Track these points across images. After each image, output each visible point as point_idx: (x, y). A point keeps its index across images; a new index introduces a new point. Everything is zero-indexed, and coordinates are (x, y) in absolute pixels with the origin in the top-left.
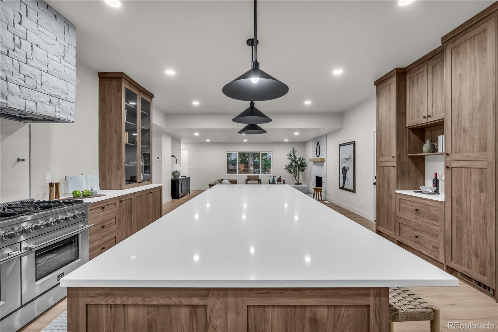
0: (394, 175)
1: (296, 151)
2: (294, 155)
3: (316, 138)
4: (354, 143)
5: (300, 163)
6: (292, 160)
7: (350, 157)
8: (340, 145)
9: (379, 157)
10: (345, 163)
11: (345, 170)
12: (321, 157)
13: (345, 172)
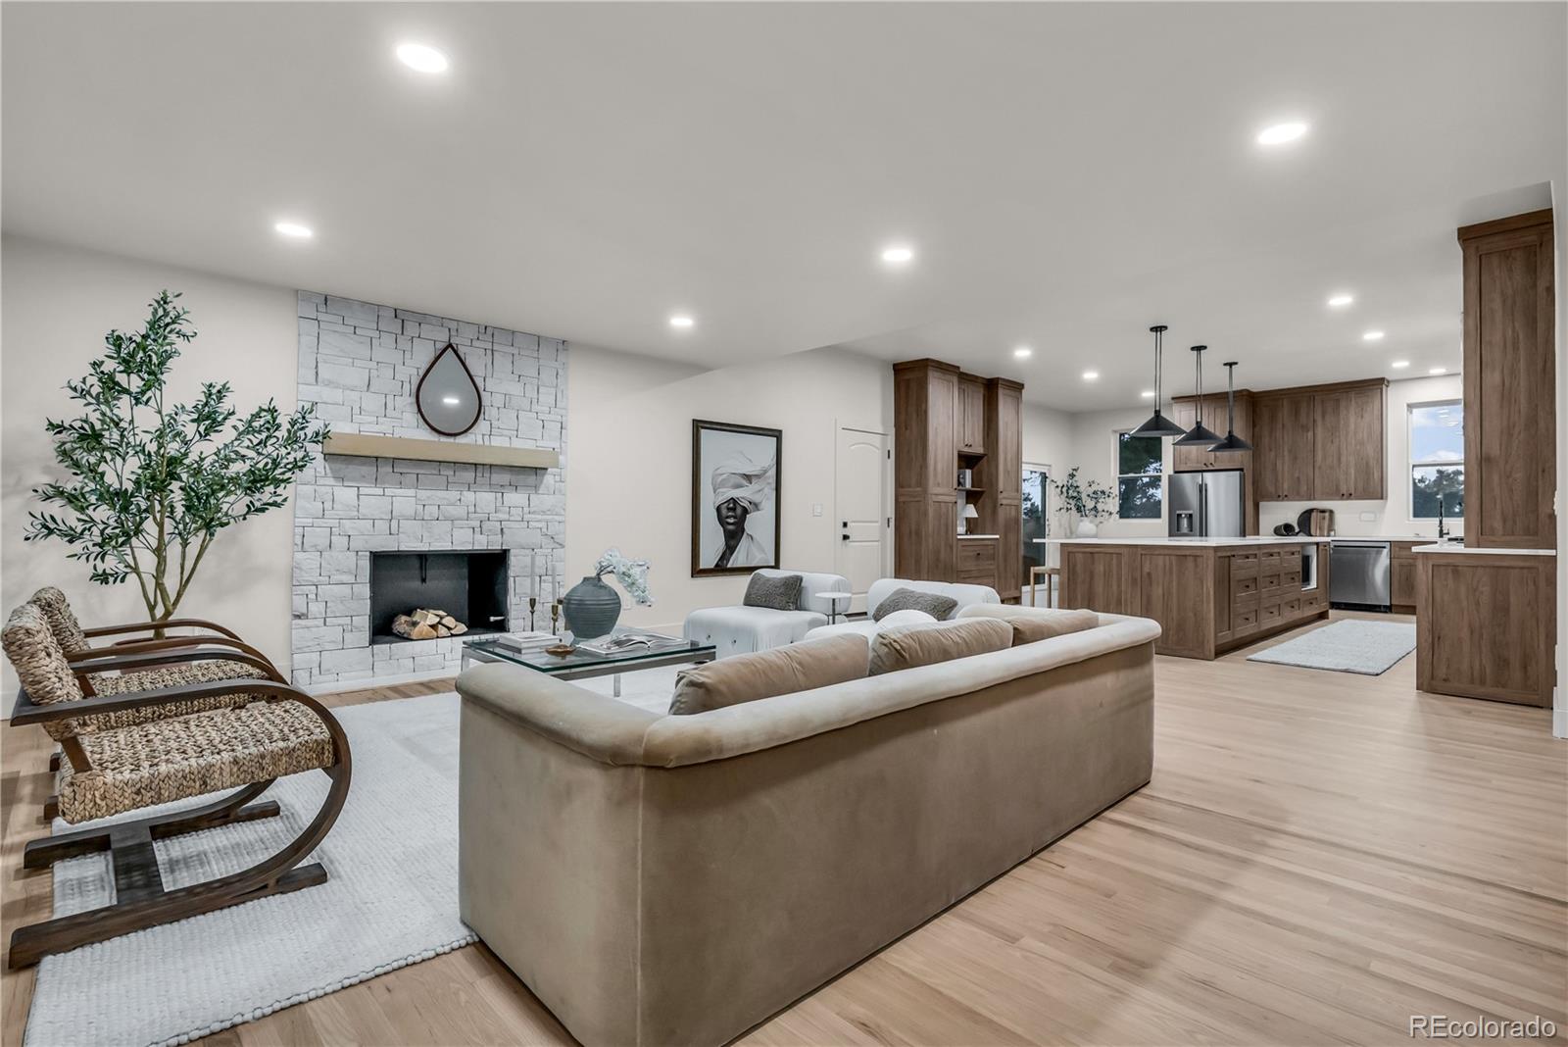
0: (954, 515)
4: (777, 434)
7: (765, 472)
8: (697, 421)
10: (738, 486)
11: (736, 514)
12: (491, 440)
13: (735, 517)
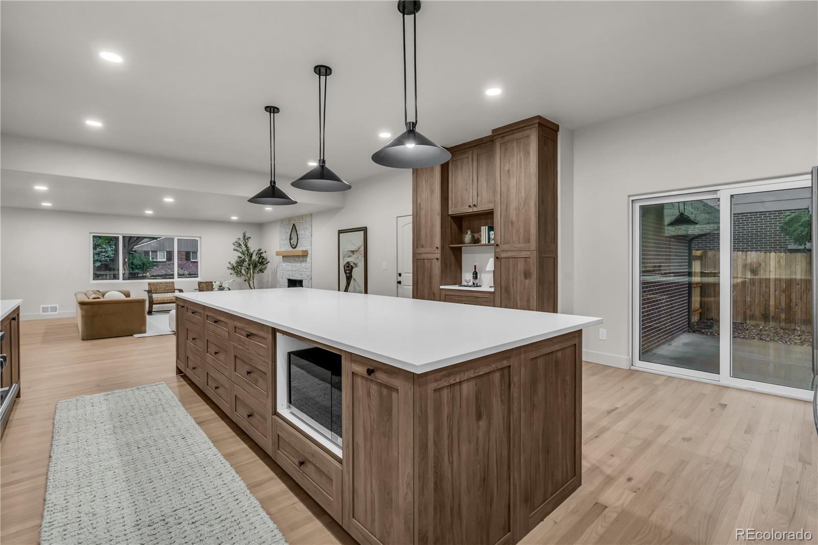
0: (437, 269)
1: (250, 238)
2: (246, 246)
3: (289, 219)
4: (365, 230)
5: (257, 259)
6: (243, 253)
7: (360, 248)
8: (339, 231)
9: (417, 248)
10: (350, 256)
11: (349, 269)
12: (300, 248)
13: (349, 270)
